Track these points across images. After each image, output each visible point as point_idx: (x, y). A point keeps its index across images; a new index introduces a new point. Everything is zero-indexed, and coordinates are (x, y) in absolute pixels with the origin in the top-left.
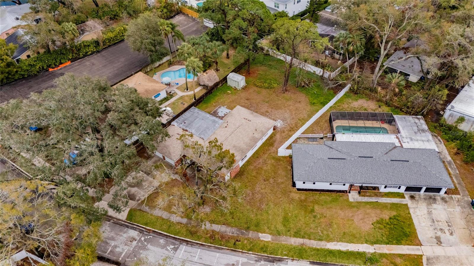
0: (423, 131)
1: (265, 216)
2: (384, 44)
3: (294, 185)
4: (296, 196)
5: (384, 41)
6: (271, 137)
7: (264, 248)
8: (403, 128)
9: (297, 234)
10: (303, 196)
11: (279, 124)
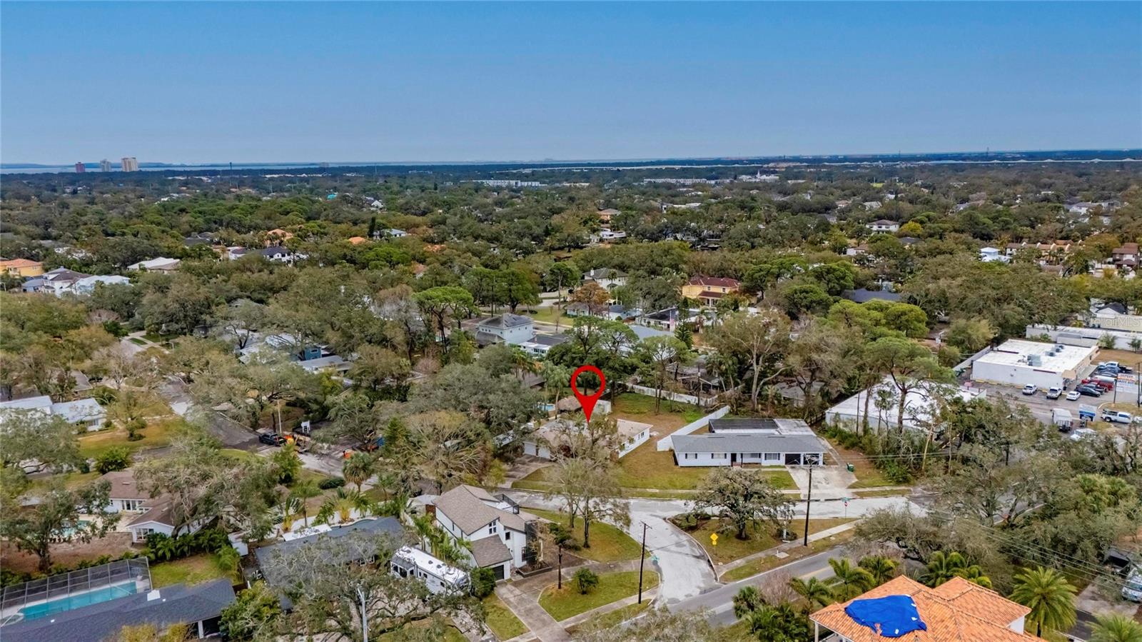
0: (803, 426)
1: (651, 481)
2: (755, 360)
3: (676, 463)
4: (681, 470)
5: (755, 356)
6: (647, 442)
7: (653, 495)
8: (783, 425)
9: (682, 488)
10: (687, 470)
11: (655, 434)
